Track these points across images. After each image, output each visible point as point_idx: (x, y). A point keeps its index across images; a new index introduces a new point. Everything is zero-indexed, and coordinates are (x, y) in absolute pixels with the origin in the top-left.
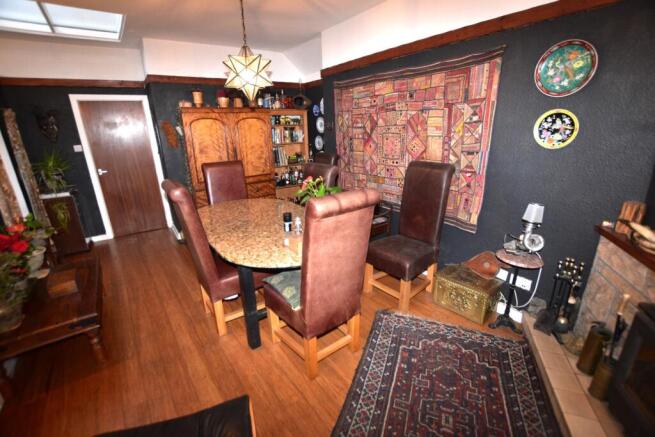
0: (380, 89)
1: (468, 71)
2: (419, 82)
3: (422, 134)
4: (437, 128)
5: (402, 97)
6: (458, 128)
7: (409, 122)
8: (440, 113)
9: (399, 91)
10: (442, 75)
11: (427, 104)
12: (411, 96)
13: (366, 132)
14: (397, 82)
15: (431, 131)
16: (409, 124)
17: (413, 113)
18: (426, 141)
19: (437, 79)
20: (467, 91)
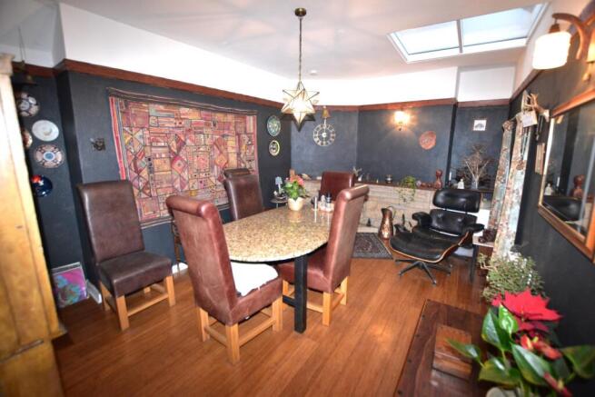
0: (186, 114)
1: (244, 118)
2: (219, 117)
3: (225, 152)
4: (233, 147)
5: (207, 125)
6: (244, 147)
7: (215, 143)
8: (234, 139)
9: (205, 119)
10: (233, 116)
11: (226, 132)
12: (215, 125)
13: (171, 151)
14: (203, 112)
15: (230, 150)
16: (215, 144)
17: (217, 137)
18: (228, 156)
19: (230, 118)
20: (245, 129)
